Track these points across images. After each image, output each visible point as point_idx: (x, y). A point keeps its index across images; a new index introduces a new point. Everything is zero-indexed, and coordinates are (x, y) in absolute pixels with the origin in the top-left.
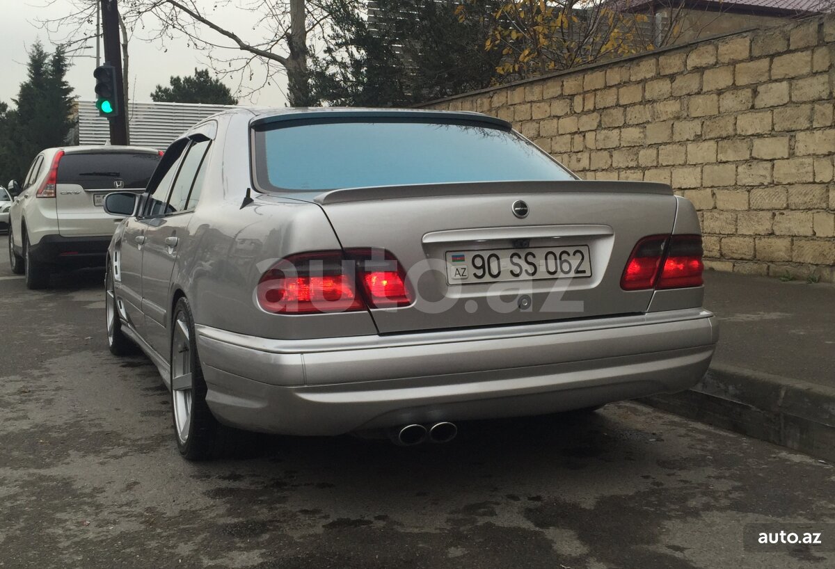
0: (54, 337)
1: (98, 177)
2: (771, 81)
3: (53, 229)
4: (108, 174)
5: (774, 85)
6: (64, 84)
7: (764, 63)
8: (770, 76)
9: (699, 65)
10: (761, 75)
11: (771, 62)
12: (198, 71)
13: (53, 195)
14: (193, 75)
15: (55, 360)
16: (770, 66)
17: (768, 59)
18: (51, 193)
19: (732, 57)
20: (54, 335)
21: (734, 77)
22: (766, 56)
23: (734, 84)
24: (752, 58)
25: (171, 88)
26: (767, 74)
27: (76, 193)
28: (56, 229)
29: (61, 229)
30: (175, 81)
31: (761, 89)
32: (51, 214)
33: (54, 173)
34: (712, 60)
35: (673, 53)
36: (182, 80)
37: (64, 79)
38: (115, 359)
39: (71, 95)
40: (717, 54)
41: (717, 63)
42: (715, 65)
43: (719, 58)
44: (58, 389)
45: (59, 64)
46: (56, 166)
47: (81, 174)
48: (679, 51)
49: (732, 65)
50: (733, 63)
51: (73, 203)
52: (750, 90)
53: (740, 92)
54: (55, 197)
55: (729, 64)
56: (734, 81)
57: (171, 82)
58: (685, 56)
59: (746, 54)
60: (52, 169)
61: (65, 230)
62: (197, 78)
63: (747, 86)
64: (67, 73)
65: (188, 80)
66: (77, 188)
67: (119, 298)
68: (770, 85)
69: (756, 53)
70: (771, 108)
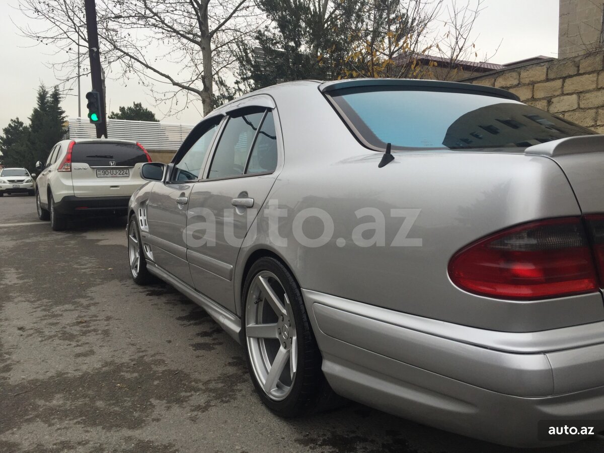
0: (85, 269)
1: (98, 159)
2: (563, 94)
3: (69, 192)
4: (105, 157)
5: (566, 97)
6: (59, 108)
7: (559, 83)
8: (563, 91)
9: (505, 86)
10: (555, 91)
11: (564, 82)
12: (135, 103)
13: (69, 170)
14: (132, 106)
15: (93, 289)
16: (563, 85)
17: (561, 80)
18: (68, 169)
19: (531, 79)
20: (83, 267)
21: (533, 93)
22: (561, 78)
23: (533, 97)
24: (548, 80)
25: (120, 113)
26: (560, 90)
27: (85, 169)
28: (72, 192)
29: (75, 192)
30: (122, 109)
31: (554, 100)
32: (68, 182)
33: (70, 155)
34: (516, 82)
35: (483, 78)
36: (126, 108)
37: (59, 106)
38: (140, 289)
39: (63, 115)
40: (519, 78)
41: (519, 84)
42: (518, 85)
43: (521, 80)
44: (108, 319)
45: (56, 96)
46: (71, 151)
47: (87, 157)
48: (489, 77)
49: (532, 85)
50: (533, 84)
51: (83, 175)
52: (546, 101)
53: (537, 102)
54: (71, 171)
55: (529, 84)
56: (533, 95)
57: (120, 110)
58: (493, 80)
59: (543, 77)
60: (68, 153)
61: (78, 193)
62: (135, 108)
63: (544, 99)
64: (61, 103)
65: (130, 109)
66: (86, 165)
67: (145, 244)
68: (562, 98)
69: (551, 76)
70: (563, 113)
